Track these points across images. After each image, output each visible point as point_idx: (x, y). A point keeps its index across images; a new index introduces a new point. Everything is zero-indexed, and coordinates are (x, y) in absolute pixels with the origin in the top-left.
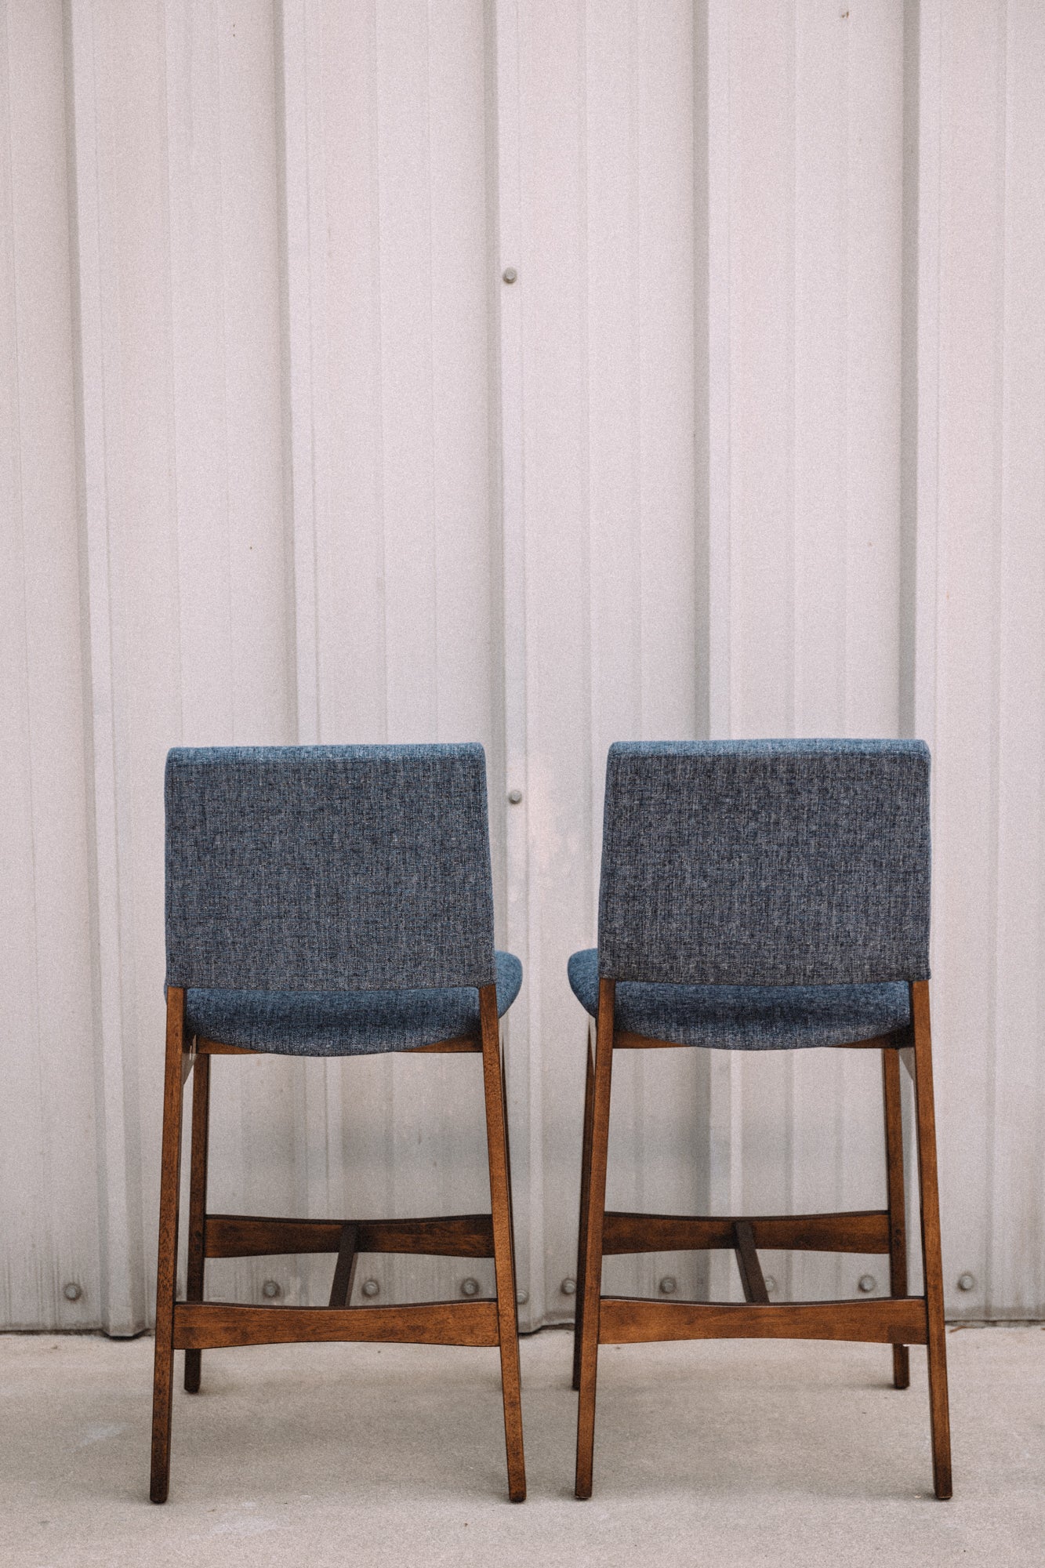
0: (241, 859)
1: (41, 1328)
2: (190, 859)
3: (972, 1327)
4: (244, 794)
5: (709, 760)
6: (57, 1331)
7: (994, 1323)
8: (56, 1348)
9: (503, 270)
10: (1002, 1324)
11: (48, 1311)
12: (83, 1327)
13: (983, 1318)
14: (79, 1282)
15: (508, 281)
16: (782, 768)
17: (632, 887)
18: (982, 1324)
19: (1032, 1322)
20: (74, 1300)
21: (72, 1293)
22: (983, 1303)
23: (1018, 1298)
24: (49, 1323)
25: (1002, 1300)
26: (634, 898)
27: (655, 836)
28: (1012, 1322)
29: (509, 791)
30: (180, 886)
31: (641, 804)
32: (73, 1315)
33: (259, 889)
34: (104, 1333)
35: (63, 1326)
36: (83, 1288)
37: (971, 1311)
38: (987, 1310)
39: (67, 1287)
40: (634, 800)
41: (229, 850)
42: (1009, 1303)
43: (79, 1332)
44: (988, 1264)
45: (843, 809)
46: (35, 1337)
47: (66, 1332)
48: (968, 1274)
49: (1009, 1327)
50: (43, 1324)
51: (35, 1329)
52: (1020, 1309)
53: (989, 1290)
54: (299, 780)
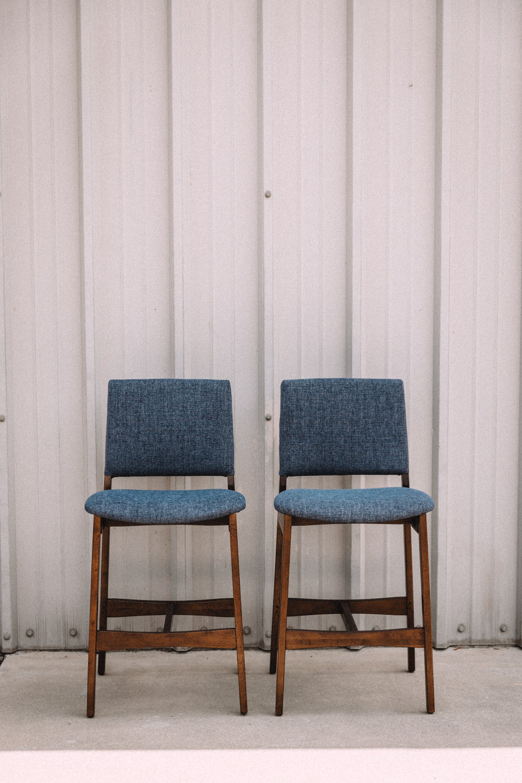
1: (59, 648)
3: (464, 648)
6: (66, 650)
7: (473, 646)
8: (66, 657)
9: (265, 191)
10: (477, 646)
11: (62, 642)
12: (77, 648)
13: (468, 644)
14: (76, 628)
15: (267, 197)
18: (468, 647)
19: (489, 646)
20: (74, 636)
21: (73, 633)
22: (468, 637)
23: (483, 636)
24: (63, 646)
25: (477, 636)
28: (481, 646)
29: (266, 414)
32: (73, 643)
35: (69, 648)
36: (78, 631)
37: (463, 641)
38: (470, 641)
39: (70, 630)
42: (479, 637)
43: (76, 650)
44: (471, 620)
46: (57, 652)
47: (70, 650)
48: (462, 625)
49: (480, 648)
52: (484, 640)
53: (471, 632)
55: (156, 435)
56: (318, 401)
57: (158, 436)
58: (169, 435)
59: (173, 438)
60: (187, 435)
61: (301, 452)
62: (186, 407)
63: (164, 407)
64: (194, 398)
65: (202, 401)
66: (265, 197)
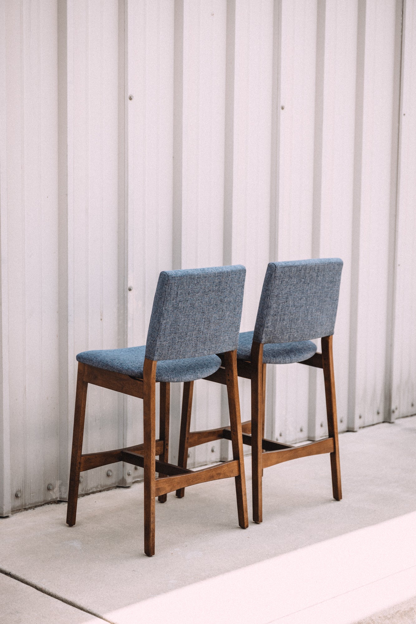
0: (186, 310)
2: (170, 312)
4: (190, 286)
5: (301, 267)
16: (316, 268)
17: (275, 311)
26: (275, 315)
27: (284, 293)
29: (129, 286)
30: (165, 322)
31: (281, 283)
33: (189, 321)
40: (280, 282)
41: (183, 307)
45: (327, 281)
54: (206, 280)
66: (129, 100)
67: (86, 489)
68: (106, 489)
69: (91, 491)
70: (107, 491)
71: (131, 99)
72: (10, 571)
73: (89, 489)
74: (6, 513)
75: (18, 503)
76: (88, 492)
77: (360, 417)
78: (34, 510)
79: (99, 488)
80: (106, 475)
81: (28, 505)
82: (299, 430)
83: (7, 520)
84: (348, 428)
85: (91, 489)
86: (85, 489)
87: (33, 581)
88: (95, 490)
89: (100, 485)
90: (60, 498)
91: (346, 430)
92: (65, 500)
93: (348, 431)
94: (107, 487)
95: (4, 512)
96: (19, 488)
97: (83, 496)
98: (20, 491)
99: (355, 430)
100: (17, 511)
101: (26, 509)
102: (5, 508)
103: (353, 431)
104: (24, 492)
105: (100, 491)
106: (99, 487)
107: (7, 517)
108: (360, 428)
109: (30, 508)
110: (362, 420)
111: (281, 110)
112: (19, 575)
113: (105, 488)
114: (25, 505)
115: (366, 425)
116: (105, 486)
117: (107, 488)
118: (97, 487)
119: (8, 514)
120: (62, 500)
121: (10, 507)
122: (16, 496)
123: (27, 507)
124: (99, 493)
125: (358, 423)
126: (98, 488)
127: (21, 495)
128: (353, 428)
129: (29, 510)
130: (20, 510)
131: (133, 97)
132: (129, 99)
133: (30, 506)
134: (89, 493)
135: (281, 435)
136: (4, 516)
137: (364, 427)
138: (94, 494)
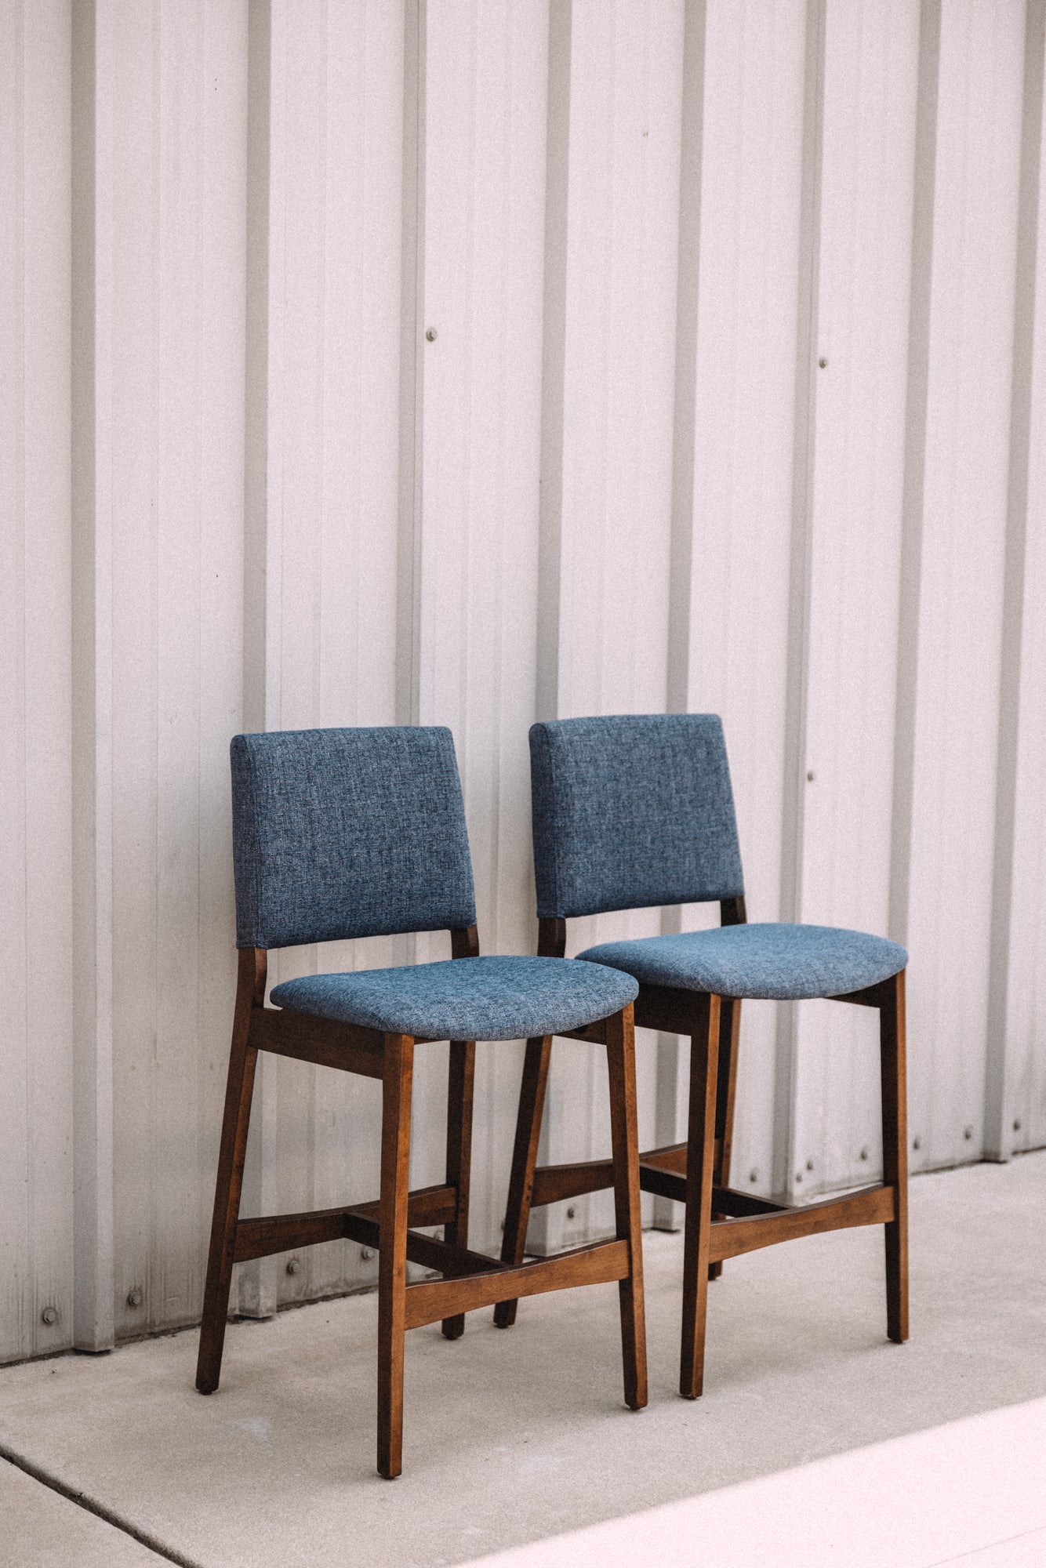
1: (20, 1358)
6: (34, 1358)
8: (53, 1372)
9: (426, 330)
11: (27, 1340)
12: (56, 1350)
14: (55, 1306)
20: (50, 1324)
21: (49, 1318)
24: (27, 1351)
32: (49, 1338)
34: (83, 1350)
35: (42, 1352)
36: (59, 1310)
39: (44, 1312)
43: (58, 1354)
47: (42, 1357)
50: (23, 1353)
51: (13, 1360)
55: (343, 852)
56: (607, 763)
57: (346, 854)
58: (365, 851)
59: (372, 854)
60: (397, 848)
61: (590, 867)
62: (388, 787)
63: (350, 790)
64: (400, 766)
65: (416, 773)
66: (426, 340)
67: (309, 1291)
68: (358, 1289)
69: (320, 1295)
70: (361, 1294)
71: (430, 338)
72: (81, 1491)
73: (314, 1289)
74: (100, 1344)
75: (133, 1319)
76: (314, 1297)
77: (1016, 1127)
78: (173, 1338)
79: (342, 1288)
80: (359, 1256)
81: (160, 1325)
82: (858, 1154)
83: (105, 1359)
84: (985, 1153)
85: (322, 1289)
86: (304, 1288)
87: (131, 1518)
88: (329, 1291)
89: (345, 1280)
90: (240, 1310)
91: (979, 1157)
92: (252, 1316)
93: (984, 1161)
94: (361, 1286)
95: (97, 1341)
96: (138, 1285)
97: (299, 1307)
98: (139, 1289)
99: (1002, 1158)
100: (133, 1339)
101: (155, 1335)
102: (98, 1330)
103: (997, 1162)
104: (148, 1294)
105: (344, 1295)
106: (341, 1284)
107: (107, 1352)
108: (1015, 1153)
109: (164, 1333)
110: (1020, 1134)
111: (819, 369)
112: (101, 1502)
113: (356, 1287)
114: (153, 1322)
115: (1031, 1146)
116: (359, 1281)
117: (363, 1288)
118: (335, 1285)
119: (107, 1346)
120: (245, 1314)
121: (112, 1330)
122: (129, 1302)
123: (156, 1329)
124: (342, 1299)
125: (1009, 1140)
126: (337, 1287)
127: (141, 1301)
128: (997, 1154)
129: (162, 1337)
130: (138, 1336)
131: (436, 332)
132: (428, 338)
133: (163, 1327)
134: (315, 1299)
135: (809, 1167)
136: (97, 1350)
137: (1025, 1152)
138: (327, 1301)
